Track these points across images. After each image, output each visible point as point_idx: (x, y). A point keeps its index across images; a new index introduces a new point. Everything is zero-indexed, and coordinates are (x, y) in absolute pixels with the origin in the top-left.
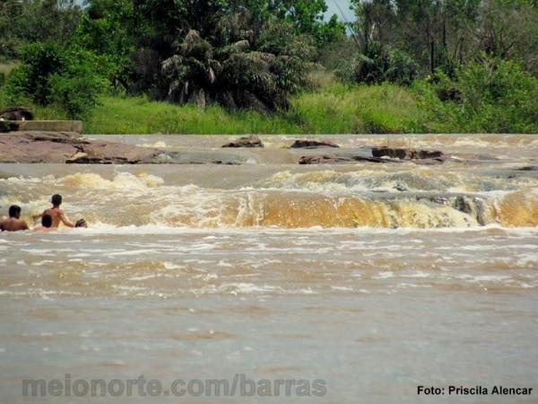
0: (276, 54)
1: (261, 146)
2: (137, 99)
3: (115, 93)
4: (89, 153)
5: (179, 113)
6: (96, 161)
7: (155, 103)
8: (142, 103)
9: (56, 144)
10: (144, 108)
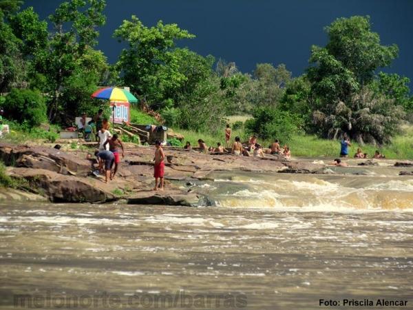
0: (385, 115)
1: (378, 165)
2: (311, 138)
3: (299, 134)
4: (290, 167)
5: (334, 145)
6: (293, 172)
7: (321, 139)
8: (314, 140)
9: (272, 161)
10: (315, 142)
